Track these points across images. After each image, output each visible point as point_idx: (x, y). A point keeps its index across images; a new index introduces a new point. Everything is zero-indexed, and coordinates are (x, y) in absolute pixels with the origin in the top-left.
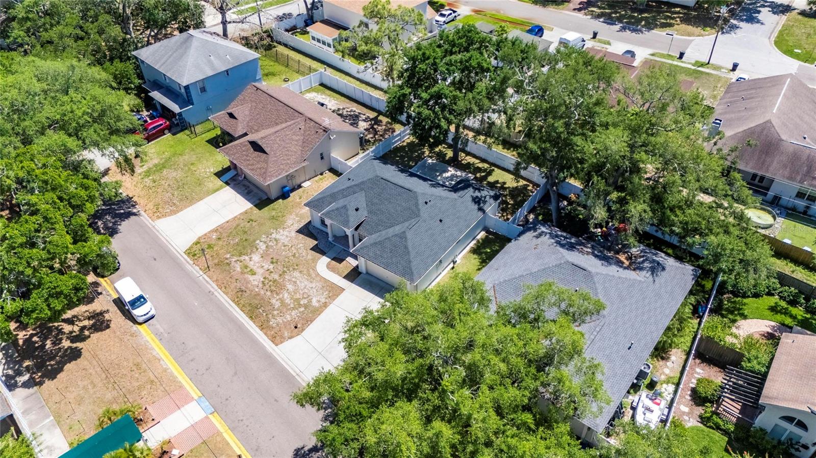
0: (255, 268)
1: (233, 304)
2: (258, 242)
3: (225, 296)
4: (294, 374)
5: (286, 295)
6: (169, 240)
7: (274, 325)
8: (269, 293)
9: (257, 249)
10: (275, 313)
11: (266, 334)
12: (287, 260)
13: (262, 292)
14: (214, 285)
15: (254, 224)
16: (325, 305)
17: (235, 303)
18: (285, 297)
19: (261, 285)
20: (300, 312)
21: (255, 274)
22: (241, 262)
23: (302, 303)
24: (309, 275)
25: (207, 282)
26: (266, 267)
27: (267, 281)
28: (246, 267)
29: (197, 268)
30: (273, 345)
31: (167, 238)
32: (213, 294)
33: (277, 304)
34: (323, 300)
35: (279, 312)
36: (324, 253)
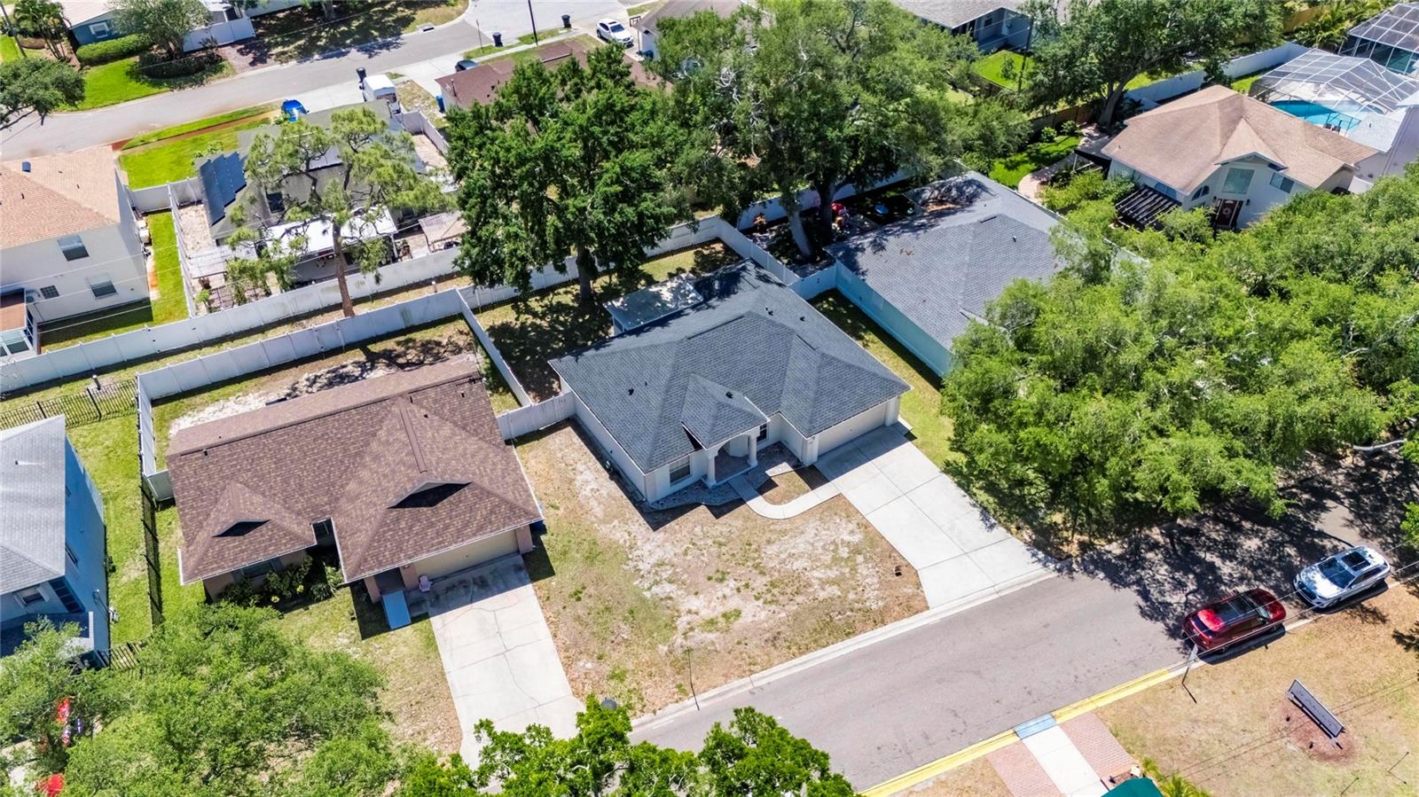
0: (721, 609)
1: (804, 658)
2: (647, 594)
3: (774, 669)
4: (996, 596)
5: (816, 574)
7: (881, 604)
8: (799, 599)
9: (671, 598)
10: (851, 596)
11: (896, 619)
12: (725, 558)
13: (793, 607)
14: (736, 683)
15: (591, 590)
16: (865, 526)
17: (801, 654)
18: (821, 576)
19: (773, 607)
20: (866, 562)
21: (738, 613)
22: (692, 628)
23: (845, 555)
24: (784, 532)
26: (728, 591)
27: (769, 597)
28: (712, 622)
29: (674, 706)
30: (926, 613)
32: (761, 688)
33: (835, 591)
34: (852, 526)
35: (852, 592)
36: (741, 502)
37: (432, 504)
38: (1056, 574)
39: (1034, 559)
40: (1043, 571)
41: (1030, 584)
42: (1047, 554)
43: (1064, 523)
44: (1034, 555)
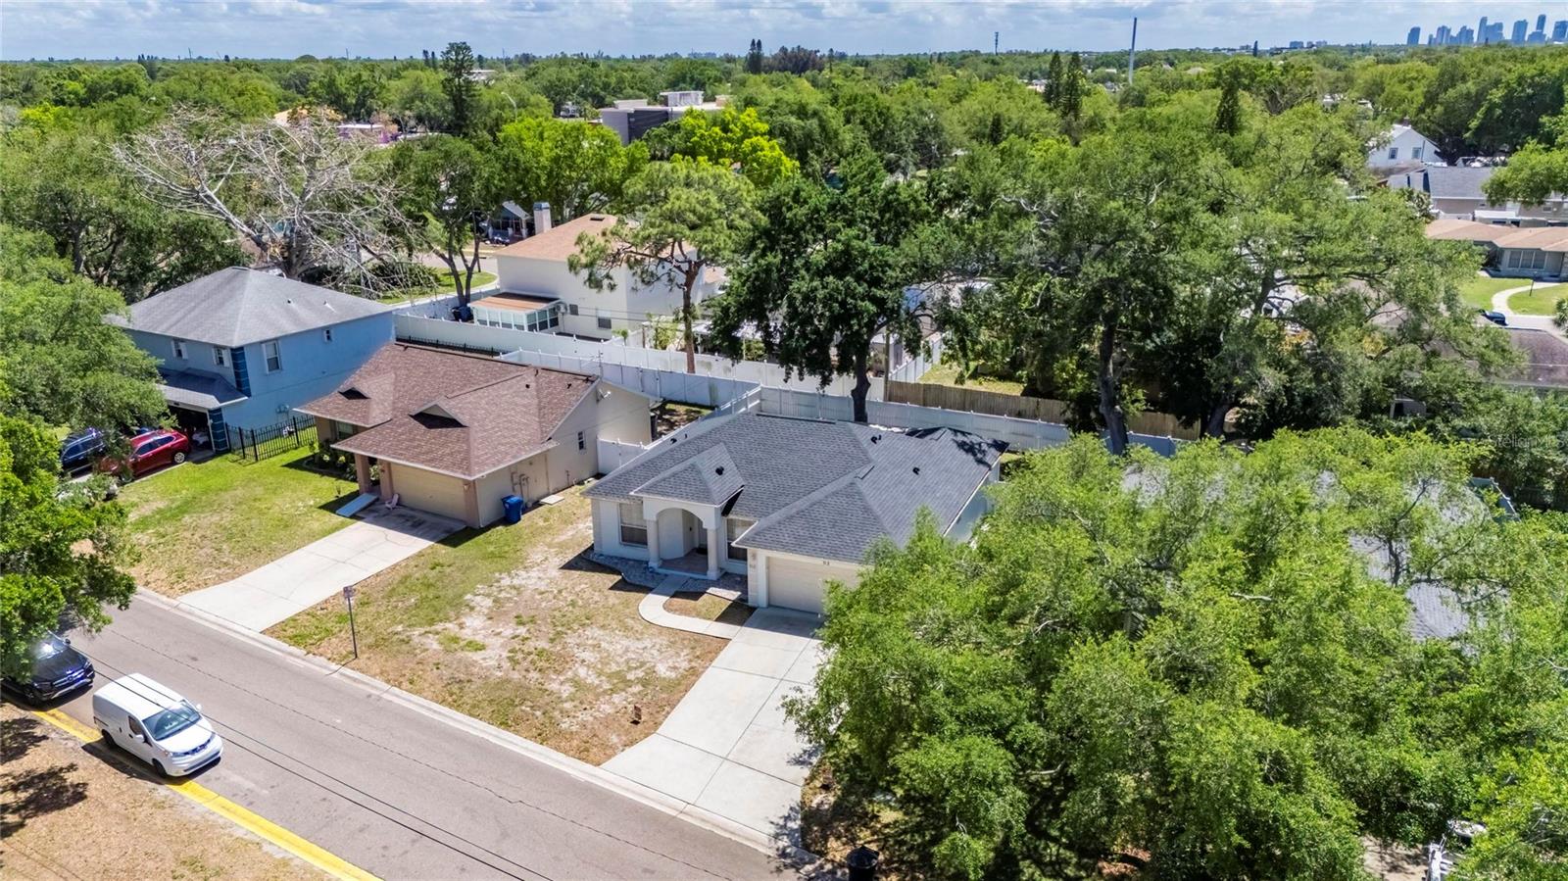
0: (478, 638)
1: (445, 710)
2: (469, 596)
3: (415, 698)
4: (673, 813)
5: (583, 671)
6: (226, 623)
7: (574, 728)
8: (534, 675)
9: (472, 608)
10: (568, 706)
11: (557, 749)
12: (557, 613)
13: (516, 676)
14: (379, 683)
15: (448, 569)
16: (694, 673)
17: (450, 706)
18: (582, 675)
19: (507, 665)
20: (634, 695)
21: (482, 648)
22: (437, 633)
23: (631, 677)
24: (628, 628)
25: (355, 680)
26: (508, 632)
27: (520, 656)
28: (455, 640)
29: (323, 660)
30: (589, 767)
31: (221, 621)
32: (379, 698)
33: (567, 690)
34: (685, 665)
35: (577, 703)
36: (647, 590)
37: (430, 427)
38: (772, 853)
39: (781, 822)
40: (765, 839)
41: (727, 835)
42: (804, 831)
43: (887, 826)
44: (787, 818)
